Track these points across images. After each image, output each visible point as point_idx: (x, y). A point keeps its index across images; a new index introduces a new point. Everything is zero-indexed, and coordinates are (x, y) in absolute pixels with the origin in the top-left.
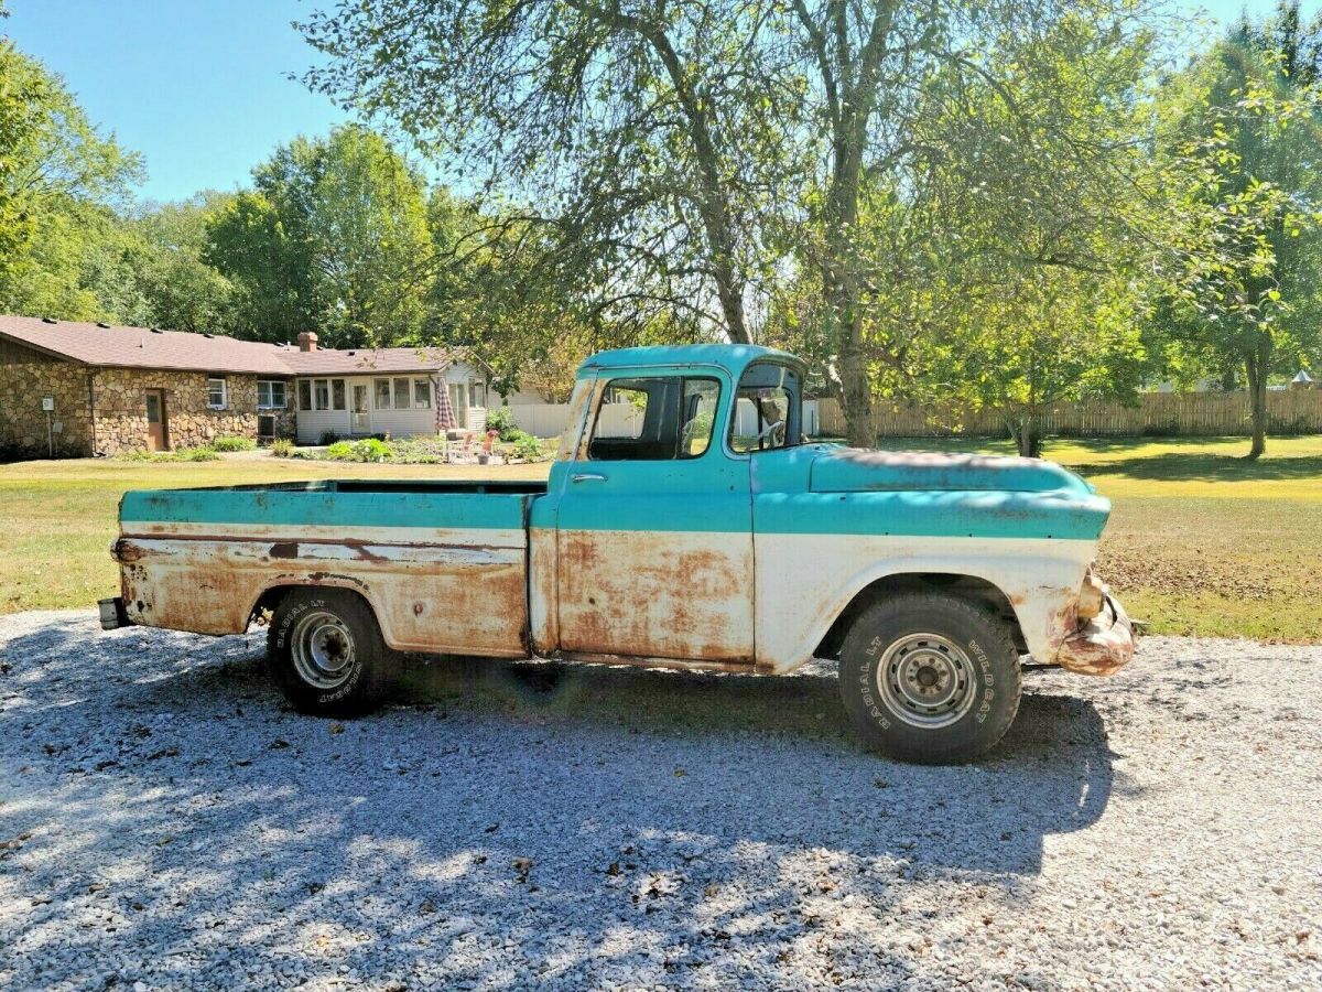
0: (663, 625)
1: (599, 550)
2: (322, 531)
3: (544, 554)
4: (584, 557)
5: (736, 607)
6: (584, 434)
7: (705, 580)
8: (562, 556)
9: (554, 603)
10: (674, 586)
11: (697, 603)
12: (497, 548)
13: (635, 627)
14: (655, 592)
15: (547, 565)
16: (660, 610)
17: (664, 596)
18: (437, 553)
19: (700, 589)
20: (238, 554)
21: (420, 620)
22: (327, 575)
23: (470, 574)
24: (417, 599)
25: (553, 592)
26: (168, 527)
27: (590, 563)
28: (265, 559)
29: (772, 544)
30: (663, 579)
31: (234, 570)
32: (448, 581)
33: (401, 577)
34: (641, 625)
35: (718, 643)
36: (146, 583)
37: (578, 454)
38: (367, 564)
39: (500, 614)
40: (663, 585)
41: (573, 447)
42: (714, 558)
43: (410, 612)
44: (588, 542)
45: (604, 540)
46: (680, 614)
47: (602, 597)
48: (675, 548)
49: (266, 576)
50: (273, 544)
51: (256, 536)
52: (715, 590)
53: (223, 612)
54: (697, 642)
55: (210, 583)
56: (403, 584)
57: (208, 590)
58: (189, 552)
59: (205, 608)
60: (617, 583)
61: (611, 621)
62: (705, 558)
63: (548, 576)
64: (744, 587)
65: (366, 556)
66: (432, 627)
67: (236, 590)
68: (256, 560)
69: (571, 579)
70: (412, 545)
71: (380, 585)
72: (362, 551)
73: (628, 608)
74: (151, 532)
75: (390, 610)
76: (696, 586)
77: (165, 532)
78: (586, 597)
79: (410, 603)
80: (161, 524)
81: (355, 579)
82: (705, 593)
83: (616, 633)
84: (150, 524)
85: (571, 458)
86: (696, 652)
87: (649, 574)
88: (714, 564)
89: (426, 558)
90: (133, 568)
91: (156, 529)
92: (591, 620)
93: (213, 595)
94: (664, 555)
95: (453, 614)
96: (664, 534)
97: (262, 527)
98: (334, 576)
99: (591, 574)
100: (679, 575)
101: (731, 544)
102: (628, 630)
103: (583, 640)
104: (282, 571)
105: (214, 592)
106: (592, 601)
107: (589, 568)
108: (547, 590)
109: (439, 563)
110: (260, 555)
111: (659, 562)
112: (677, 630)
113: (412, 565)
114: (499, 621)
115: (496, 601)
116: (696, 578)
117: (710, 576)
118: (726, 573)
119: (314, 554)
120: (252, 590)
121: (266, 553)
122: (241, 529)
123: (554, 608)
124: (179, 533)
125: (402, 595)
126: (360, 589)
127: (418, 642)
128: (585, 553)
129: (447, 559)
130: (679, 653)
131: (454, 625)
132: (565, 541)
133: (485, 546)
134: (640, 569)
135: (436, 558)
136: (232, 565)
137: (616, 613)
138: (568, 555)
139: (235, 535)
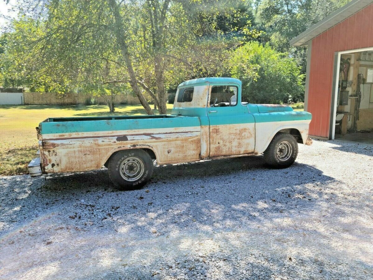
0: (235, 147)
1: (220, 130)
2: (135, 131)
3: (205, 132)
4: (217, 132)
5: (252, 140)
6: (208, 100)
7: (245, 135)
8: (211, 132)
9: (209, 145)
10: (238, 137)
11: (243, 140)
12: (192, 132)
13: (229, 148)
14: (234, 139)
15: (206, 135)
16: (235, 143)
17: (236, 140)
18: (176, 135)
19: (244, 137)
20: (103, 141)
21: (169, 155)
22: (137, 145)
23: (186, 140)
24: (169, 149)
25: (208, 142)
26: (67, 135)
27: (218, 134)
28: (115, 142)
29: (259, 125)
30: (236, 136)
31: (99, 147)
32: (179, 142)
33: (163, 143)
34: (230, 148)
35: (247, 149)
36: (57, 157)
37: (207, 105)
38: (154, 140)
39: (194, 150)
40: (236, 137)
41: (206, 104)
42: (247, 130)
43: (166, 153)
44: (217, 128)
45: (221, 127)
46: (239, 144)
47: (221, 142)
48: (238, 128)
49: (113, 148)
50: (117, 137)
51: (108, 135)
52: (247, 137)
53: (93, 162)
54: (242, 150)
55: (88, 153)
56: (164, 145)
57: (87, 156)
58: (81, 143)
59: (85, 162)
60: (225, 138)
61: (223, 148)
62: (245, 129)
63: (207, 138)
64: (253, 136)
65: (153, 138)
66: (173, 156)
67: (100, 154)
68: (111, 143)
69: (213, 138)
70: (166, 133)
71: (156, 146)
72: (151, 136)
73: (228, 144)
74: (58, 137)
75: (160, 153)
76: (243, 137)
77: (65, 137)
78: (217, 142)
79: (166, 150)
80: (64, 134)
81: (148, 145)
82: (245, 138)
83: (224, 150)
84: (57, 134)
85: (206, 107)
86: (242, 152)
87: (233, 135)
88: (247, 131)
89: (173, 136)
90: (49, 151)
91: (60, 136)
92: (218, 148)
93: (89, 157)
94: (236, 130)
95: (180, 151)
96: (236, 125)
97: (110, 132)
98: (141, 145)
99: (218, 136)
100: (239, 134)
101: (250, 126)
102: (227, 149)
103: (216, 154)
104: (120, 146)
105: (90, 156)
106: (219, 143)
107: (218, 135)
108: (207, 141)
109: (178, 137)
110: (112, 141)
111: (234, 132)
112: (239, 148)
113: (168, 139)
114: (194, 152)
115: (193, 146)
116: (243, 135)
117: (246, 134)
118: (249, 133)
119: (134, 139)
120: (107, 153)
121: (115, 140)
122: (101, 133)
123: (209, 146)
124: (72, 137)
125: (164, 148)
126: (150, 148)
127: (167, 161)
128: (217, 131)
129: (180, 136)
130: (238, 153)
131: (180, 155)
132: (211, 128)
133: (189, 132)
134: (230, 134)
135: (177, 136)
136: (99, 145)
137: (225, 145)
138: (212, 132)
139: (98, 135)
